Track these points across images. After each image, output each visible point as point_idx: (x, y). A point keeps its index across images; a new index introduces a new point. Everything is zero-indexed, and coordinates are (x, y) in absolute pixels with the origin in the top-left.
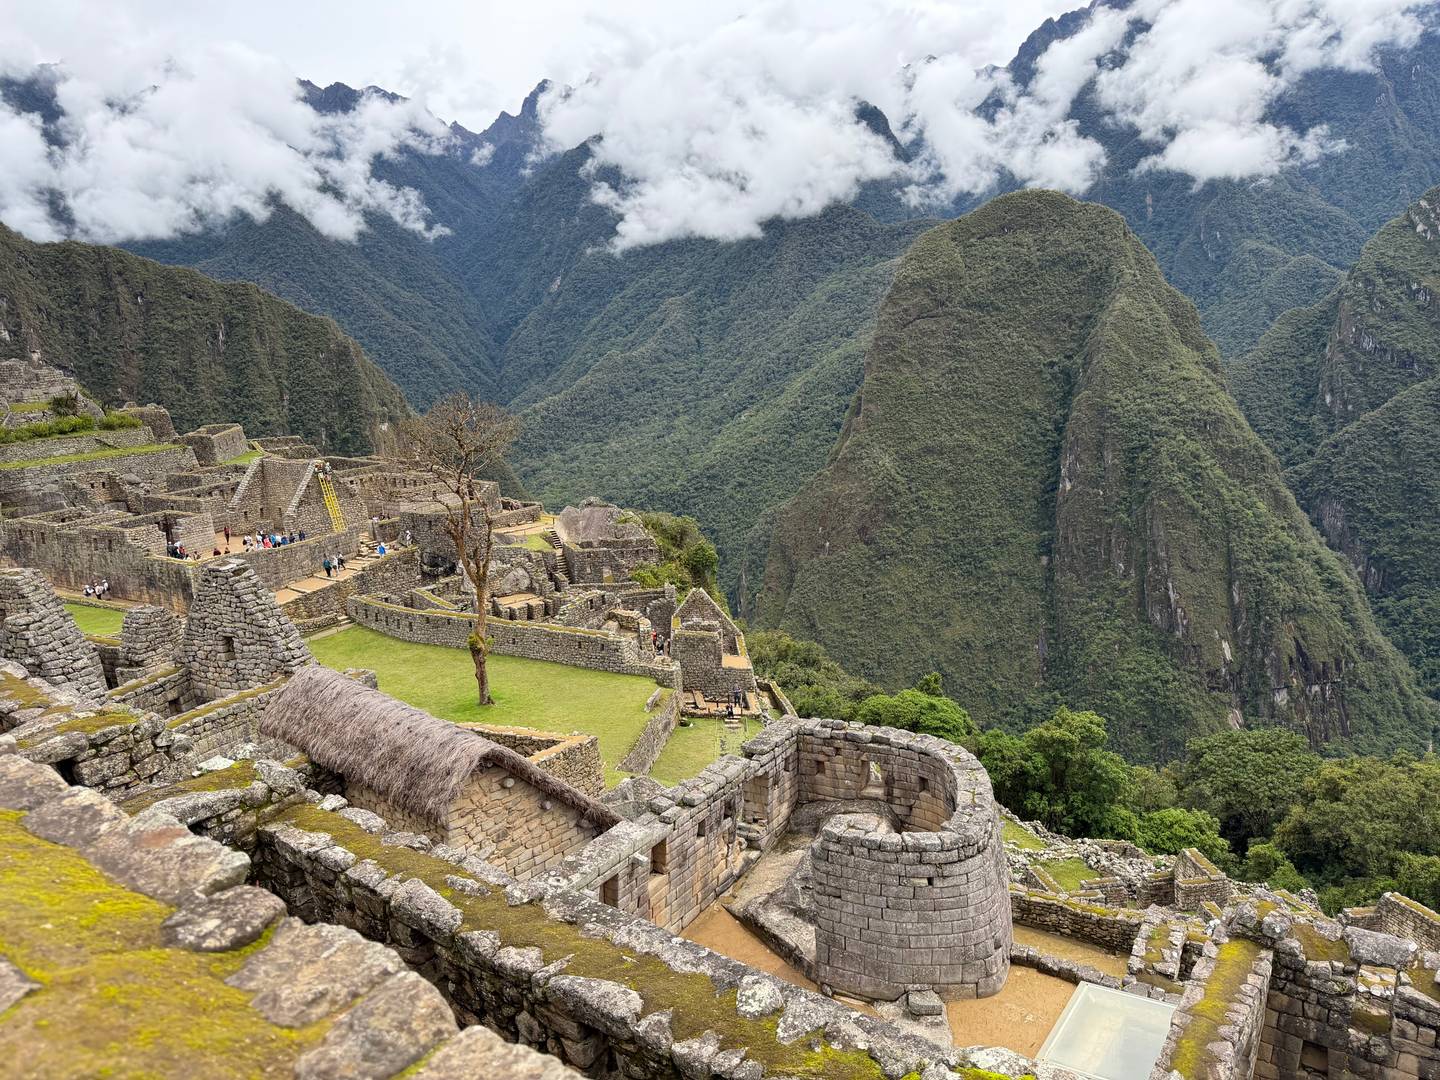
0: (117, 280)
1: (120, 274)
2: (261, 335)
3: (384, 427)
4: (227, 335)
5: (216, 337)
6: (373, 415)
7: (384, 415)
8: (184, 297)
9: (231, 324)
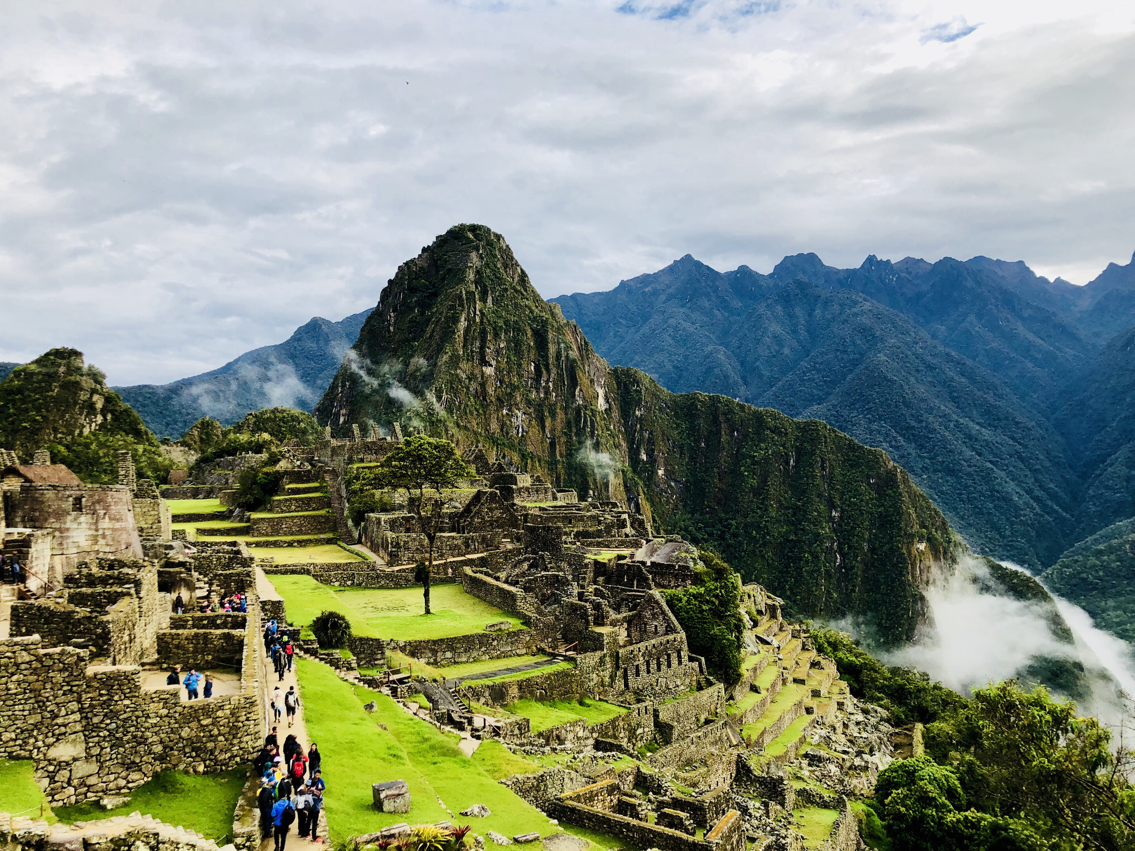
0: (722, 418)
1: (725, 414)
2: (823, 462)
3: (922, 546)
4: (796, 461)
5: (787, 463)
6: (912, 536)
7: (923, 537)
8: (768, 432)
9: (800, 453)
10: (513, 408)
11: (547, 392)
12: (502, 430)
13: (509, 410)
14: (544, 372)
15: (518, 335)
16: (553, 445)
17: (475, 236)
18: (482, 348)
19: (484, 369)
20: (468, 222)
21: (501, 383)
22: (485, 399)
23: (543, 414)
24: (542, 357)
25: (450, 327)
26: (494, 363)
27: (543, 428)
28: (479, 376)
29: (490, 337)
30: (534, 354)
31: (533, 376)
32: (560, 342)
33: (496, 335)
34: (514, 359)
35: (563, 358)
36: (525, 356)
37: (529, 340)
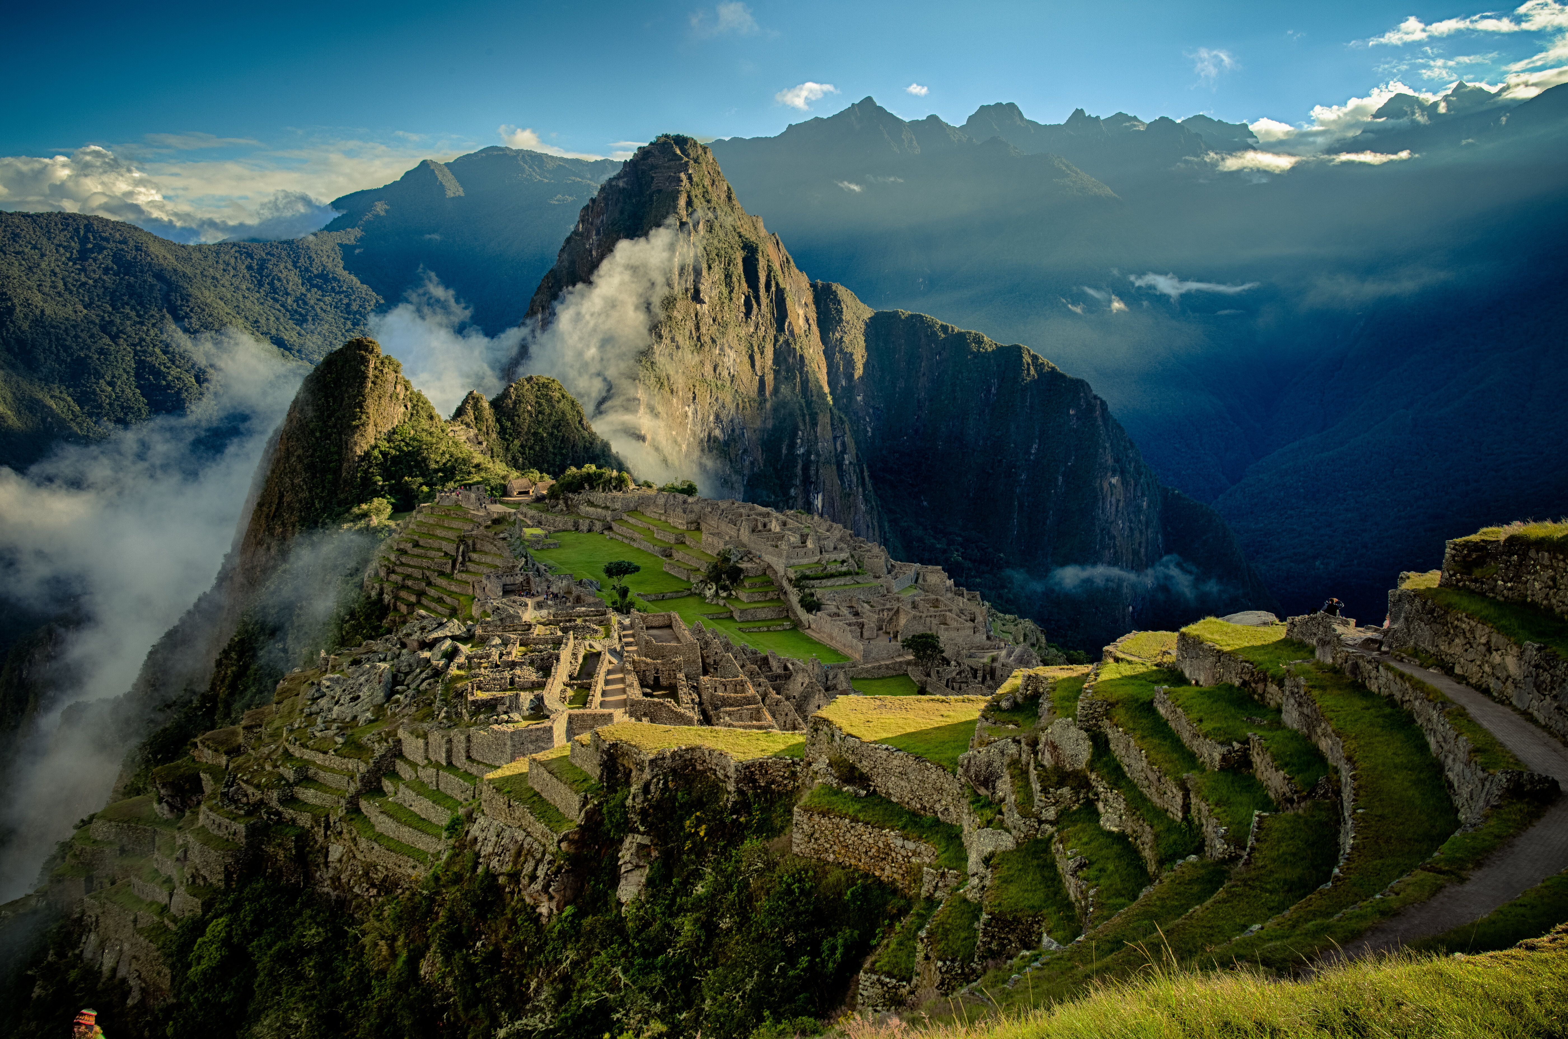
3: (1114, 480)
5: (989, 391)
6: (1106, 469)
7: (1116, 470)
9: (1002, 380)
10: (726, 346)
11: (757, 327)
12: (715, 371)
13: (722, 349)
14: (755, 306)
15: (729, 264)
16: (762, 382)
17: (683, 151)
18: (696, 284)
19: (698, 306)
20: (673, 133)
21: (714, 320)
22: (699, 339)
23: (753, 351)
24: (752, 288)
26: (707, 299)
27: (753, 365)
28: (693, 315)
29: (705, 272)
30: (745, 285)
31: (743, 309)
32: (770, 269)
33: (710, 268)
34: (725, 292)
35: (773, 289)
36: (736, 288)
37: (739, 269)
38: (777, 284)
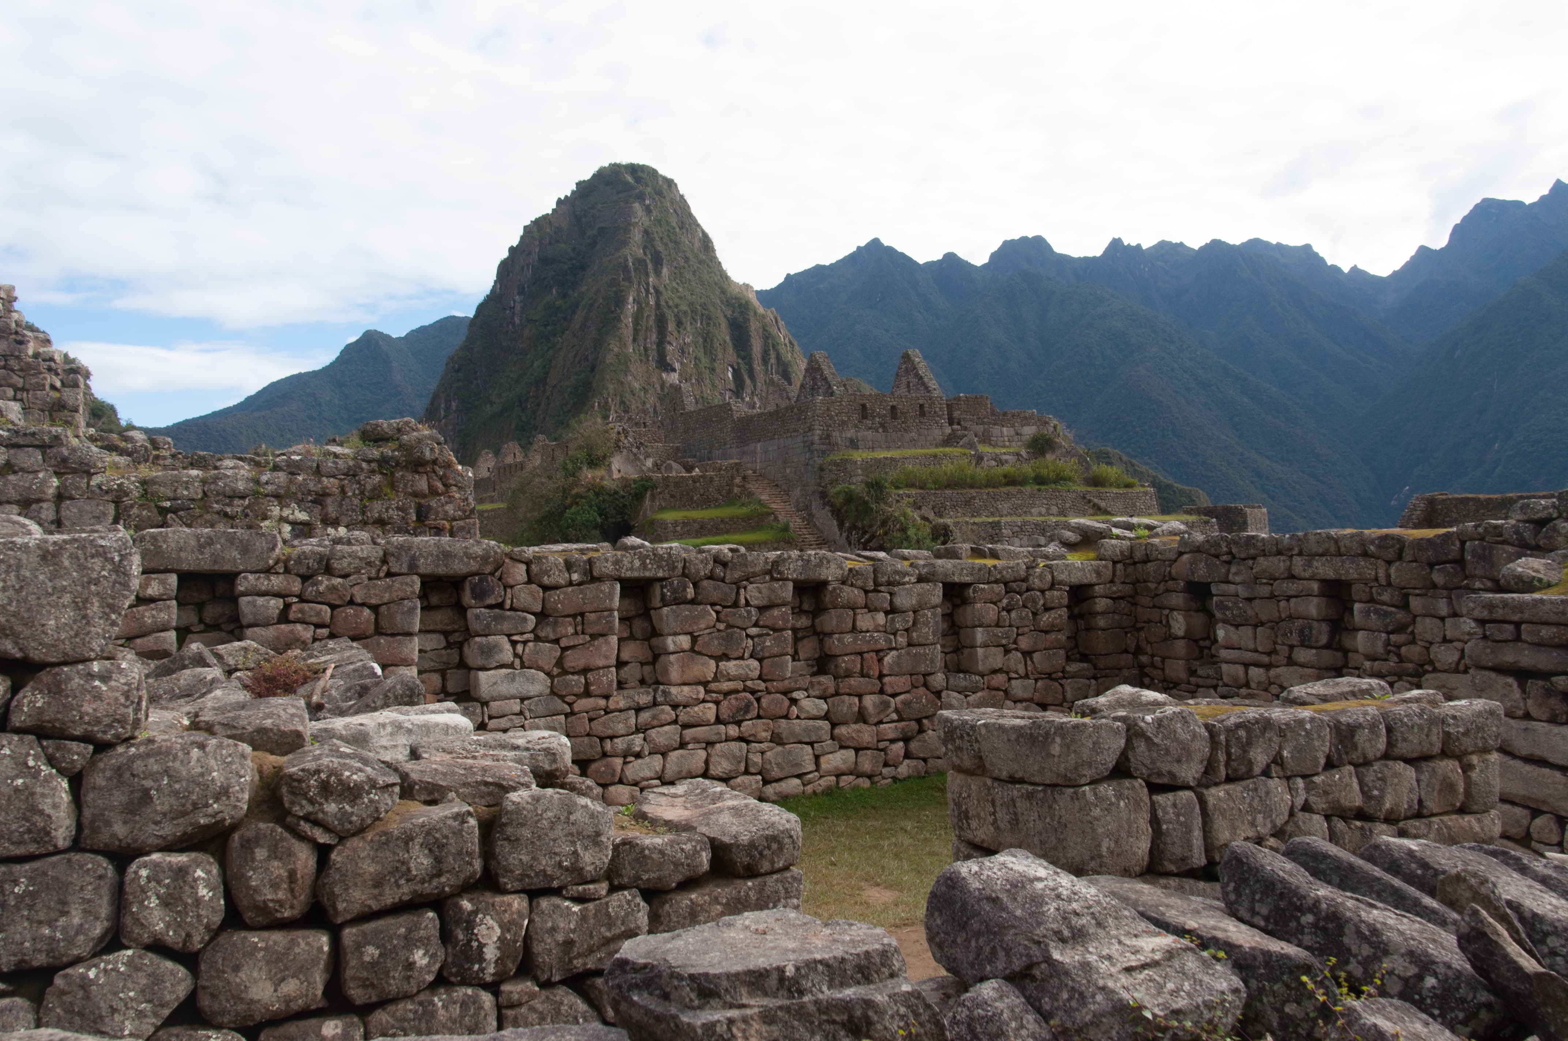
14: (748, 381)
15: (708, 324)
17: (638, 180)
18: (661, 343)
19: (664, 375)
20: (624, 161)
24: (744, 358)
25: (612, 312)
26: (677, 366)
28: (658, 386)
29: (671, 327)
30: (731, 354)
31: (732, 386)
32: (767, 336)
33: (679, 324)
34: (705, 361)
35: (773, 361)
36: (720, 356)
37: (723, 334)
38: (778, 357)
